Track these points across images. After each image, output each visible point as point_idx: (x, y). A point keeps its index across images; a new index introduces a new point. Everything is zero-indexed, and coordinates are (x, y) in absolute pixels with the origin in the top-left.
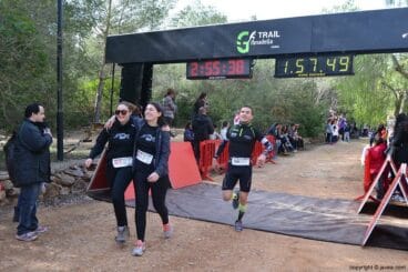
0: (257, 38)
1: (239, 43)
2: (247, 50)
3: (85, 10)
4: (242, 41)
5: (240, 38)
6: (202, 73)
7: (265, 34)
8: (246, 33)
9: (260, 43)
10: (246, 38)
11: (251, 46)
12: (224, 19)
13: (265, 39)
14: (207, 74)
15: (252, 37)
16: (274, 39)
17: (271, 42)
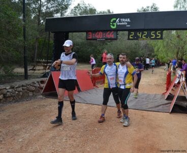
0: (120, 21)
1: (111, 24)
2: (115, 27)
4: (113, 23)
5: (112, 21)
7: (124, 20)
8: (115, 19)
10: (115, 21)
11: (117, 25)
13: (124, 22)
14: (96, 38)
15: (117, 21)
16: (128, 22)
17: (126, 24)
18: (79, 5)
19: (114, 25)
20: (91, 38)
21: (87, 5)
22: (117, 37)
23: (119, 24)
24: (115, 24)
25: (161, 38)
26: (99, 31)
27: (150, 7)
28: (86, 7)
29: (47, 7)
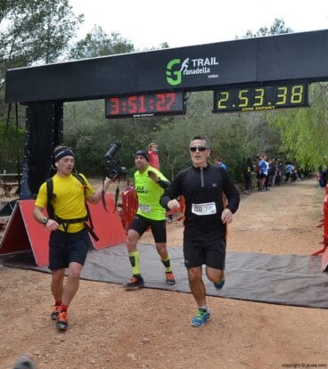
0: (191, 66)
1: (168, 73)
2: (179, 81)
4: (172, 71)
5: (169, 66)
6: (125, 110)
7: (200, 62)
8: (178, 61)
9: (194, 72)
10: (177, 67)
13: (201, 67)
14: (131, 112)
15: (184, 65)
16: (212, 67)
17: (209, 71)
18: (89, 36)
19: (175, 78)
20: (116, 112)
21: (109, 37)
22: (184, 107)
24: (178, 74)
26: (138, 94)
27: (269, 30)
29: (13, 46)
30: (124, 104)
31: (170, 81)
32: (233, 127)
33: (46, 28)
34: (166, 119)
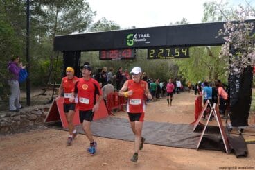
0: (138, 38)
2: (132, 44)
3: (42, 22)
4: (129, 39)
5: (128, 37)
6: (108, 57)
7: (142, 36)
8: (132, 35)
9: (139, 40)
10: (132, 38)
11: (134, 42)
12: (118, 27)
13: (142, 38)
14: (111, 57)
15: (135, 37)
16: (147, 38)
17: (145, 40)
18: (99, 22)
19: (131, 42)
20: (104, 57)
22: (135, 56)
23: (136, 40)
24: (132, 41)
25: (187, 56)
28: (107, 24)
30: (108, 53)
31: (129, 44)
32: (162, 65)
33: (79, 17)
34: (131, 61)
